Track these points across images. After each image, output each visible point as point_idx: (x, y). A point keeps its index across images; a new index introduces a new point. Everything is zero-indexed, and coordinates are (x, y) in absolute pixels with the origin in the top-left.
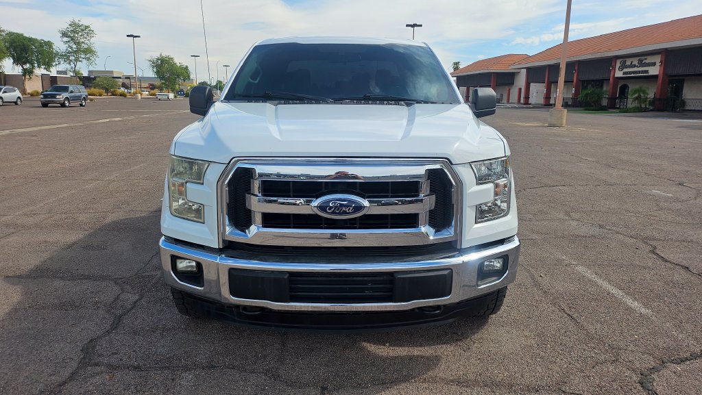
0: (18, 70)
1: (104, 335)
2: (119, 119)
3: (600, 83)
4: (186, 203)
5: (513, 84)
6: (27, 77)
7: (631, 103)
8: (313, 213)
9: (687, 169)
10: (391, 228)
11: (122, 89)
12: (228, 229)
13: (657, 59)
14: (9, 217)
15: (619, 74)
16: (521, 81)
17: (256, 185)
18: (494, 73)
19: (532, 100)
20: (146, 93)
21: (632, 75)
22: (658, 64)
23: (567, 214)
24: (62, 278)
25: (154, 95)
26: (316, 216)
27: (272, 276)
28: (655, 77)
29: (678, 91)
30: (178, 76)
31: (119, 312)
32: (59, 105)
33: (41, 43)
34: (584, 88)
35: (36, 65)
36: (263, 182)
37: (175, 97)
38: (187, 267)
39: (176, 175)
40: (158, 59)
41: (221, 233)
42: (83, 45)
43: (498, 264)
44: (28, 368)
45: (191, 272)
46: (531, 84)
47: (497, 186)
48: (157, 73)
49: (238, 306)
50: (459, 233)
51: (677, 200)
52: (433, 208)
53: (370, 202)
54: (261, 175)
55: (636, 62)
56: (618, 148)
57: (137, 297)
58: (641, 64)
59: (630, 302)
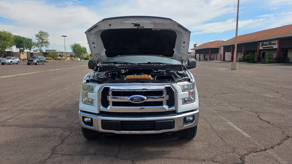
0: (18, 50)
1: (59, 145)
2: (59, 69)
3: (254, 52)
4: (87, 99)
5: (218, 53)
6: (21, 53)
7: (267, 60)
8: (128, 101)
9: (282, 86)
10: (154, 106)
11: (59, 57)
12: (101, 107)
13: (276, 42)
14: (21, 107)
15: (261, 48)
16: (221, 51)
17: (110, 93)
18: (210, 48)
19: (226, 59)
20: (69, 58)
21: (267, 48)
22: (277, 44)
23: (230, 104)
24: (42, 127)
25: (72, 59)
26: (129, 102)
27: (115, 122)
28: (276, 49)
29: (286, 55)
30: (82, 52)
31: (63, 138)
32: (34, 64)
33: (27, 39)
34: (247, 54)
35: (25, 48)
36: (113, 92)
37: (81, 60)
38: (88, 120)
39: (84, 90)
40: (74, 45)
41: (99, 108)
42: (44, 40)
43: (191, 118)
44: (34, 155)
45: (89, 122)
46: (226, 53)
47: (189, 92)
48: (74, 50)
49: (104, 133)
50: (177, 108)
51: (274, 98)
52: (168, 99)
53: (147, 97)
54: (112, 89)
55: (268, 43)
56: (257, 78)
57: (69, 133)
58: (270, 44)
59: (244, 134)
